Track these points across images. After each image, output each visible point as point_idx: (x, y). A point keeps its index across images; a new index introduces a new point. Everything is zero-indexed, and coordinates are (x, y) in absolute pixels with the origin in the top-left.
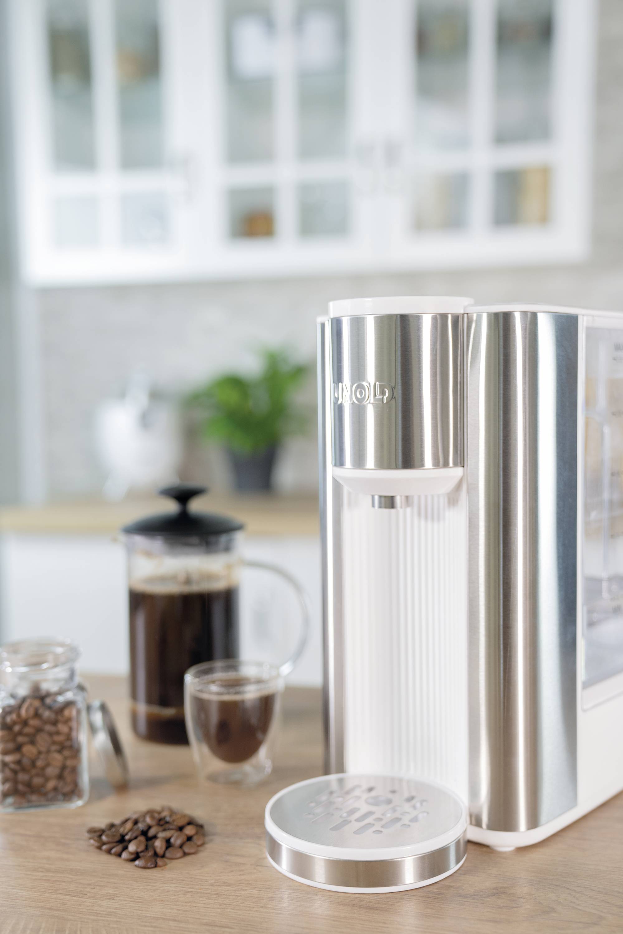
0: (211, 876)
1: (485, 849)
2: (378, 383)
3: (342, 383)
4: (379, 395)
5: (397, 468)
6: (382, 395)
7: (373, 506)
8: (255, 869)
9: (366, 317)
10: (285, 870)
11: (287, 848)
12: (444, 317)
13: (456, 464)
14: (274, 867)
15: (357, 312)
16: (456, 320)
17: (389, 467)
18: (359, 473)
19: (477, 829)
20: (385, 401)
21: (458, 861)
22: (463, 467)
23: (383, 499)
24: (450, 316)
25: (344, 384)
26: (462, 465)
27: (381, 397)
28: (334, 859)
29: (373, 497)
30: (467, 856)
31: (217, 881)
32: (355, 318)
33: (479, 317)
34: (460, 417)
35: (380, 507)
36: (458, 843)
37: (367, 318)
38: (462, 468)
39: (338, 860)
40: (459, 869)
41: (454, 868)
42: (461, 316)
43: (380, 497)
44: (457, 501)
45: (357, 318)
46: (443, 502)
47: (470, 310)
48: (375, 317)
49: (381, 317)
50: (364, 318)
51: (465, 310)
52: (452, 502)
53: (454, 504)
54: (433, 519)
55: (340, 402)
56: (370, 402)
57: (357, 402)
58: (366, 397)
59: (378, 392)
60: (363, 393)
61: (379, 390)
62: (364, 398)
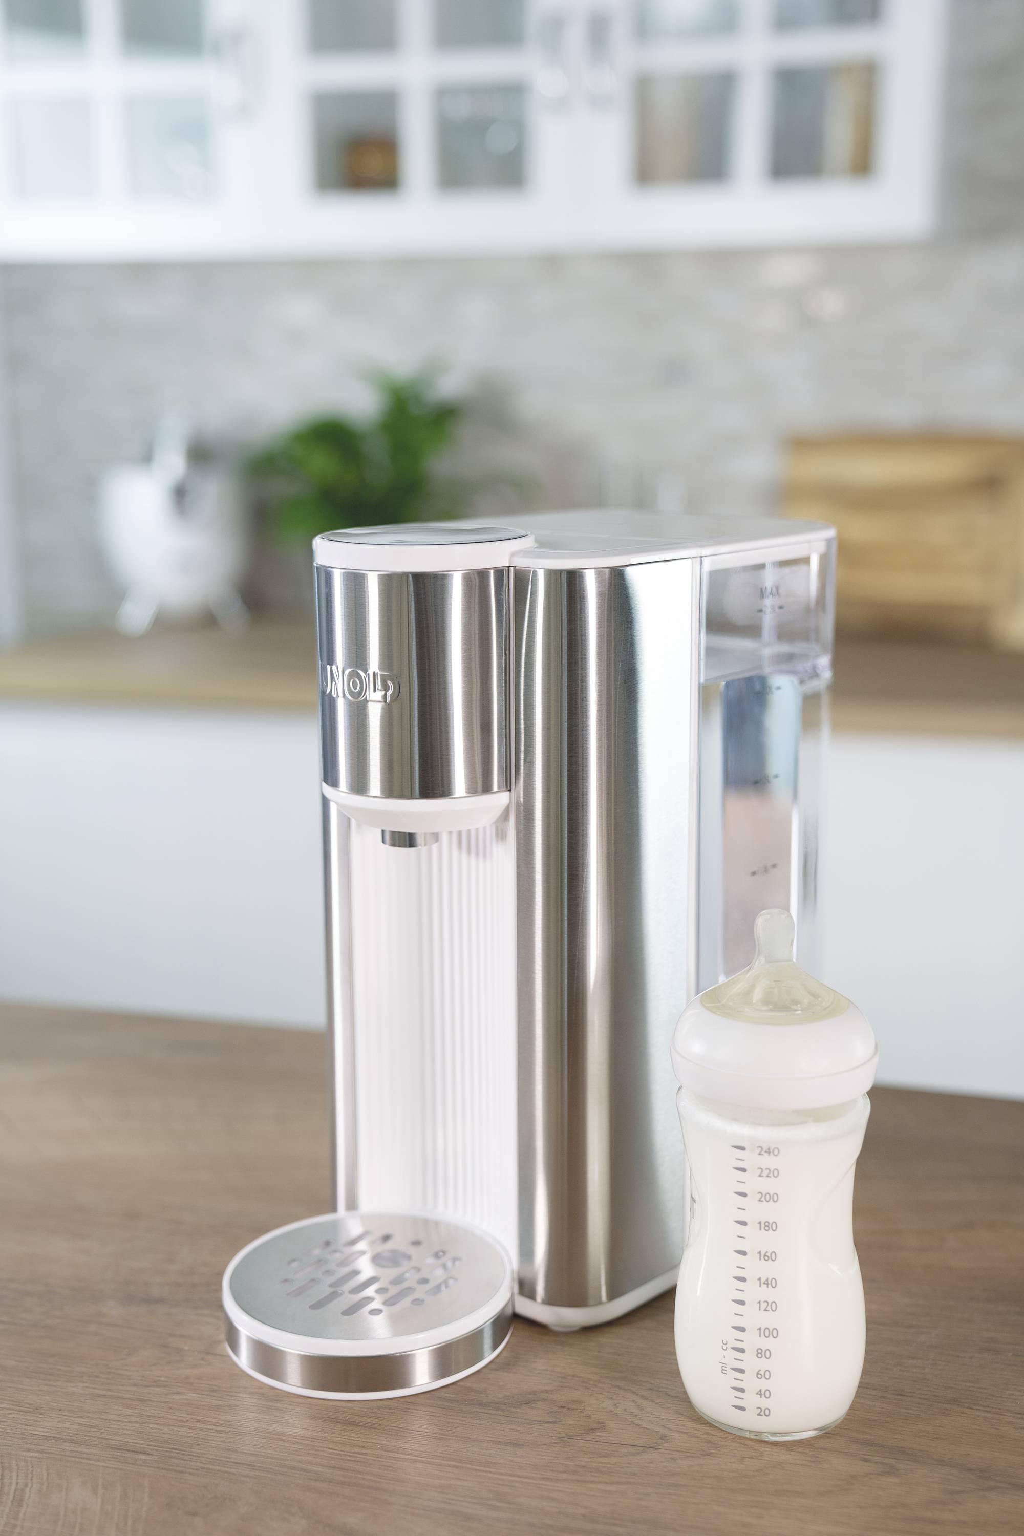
2: (377, 671)
3: (331, 665)
4: (381, 690)
5: (412, 797)
7: (383, 841)
8: (203, 1359)
9: (368, 574)
11: (248, 1337)
12: (482, 574)
13: (501, 788)
14: (229, 1356)
15: (355, 565)
16: (500, 573)
17: (401, 796)
18: (358, 801)
19: (528, 1301)
20: (388, 700)
21: (495, 1347)
22: (510, 790)
23: (397, 835)
24: (492, 572)
25: (333, 668)
26: (509, 788)
27: (383, 693)
29: (383, 832)
30: (508, 1339)
31: (144, 1379)
32: (351, 573)
33: (536, 575)
35: (393, 845)
37: (369, 576)
38: (508, 792)
40: (492, 1362)
41: (490, 1357)
42: (507, 569)
43: (393, 833)
44: (506, 836)
45: (355, 574)
46: (490, 832)
47: (521, 563)
48: (379, 575)
49: (388, 575)
50: (364, 574)
51: (510, 561)
52: (501, 835)
53: (502, 839)
54: (477, 854)
55: (328, 691)
56: (368, 699)
57: (350, 698)
58: (363, 691)
59: (379, 686)
60: (357, 685)
61: (381, 682)
62: (360, 693)
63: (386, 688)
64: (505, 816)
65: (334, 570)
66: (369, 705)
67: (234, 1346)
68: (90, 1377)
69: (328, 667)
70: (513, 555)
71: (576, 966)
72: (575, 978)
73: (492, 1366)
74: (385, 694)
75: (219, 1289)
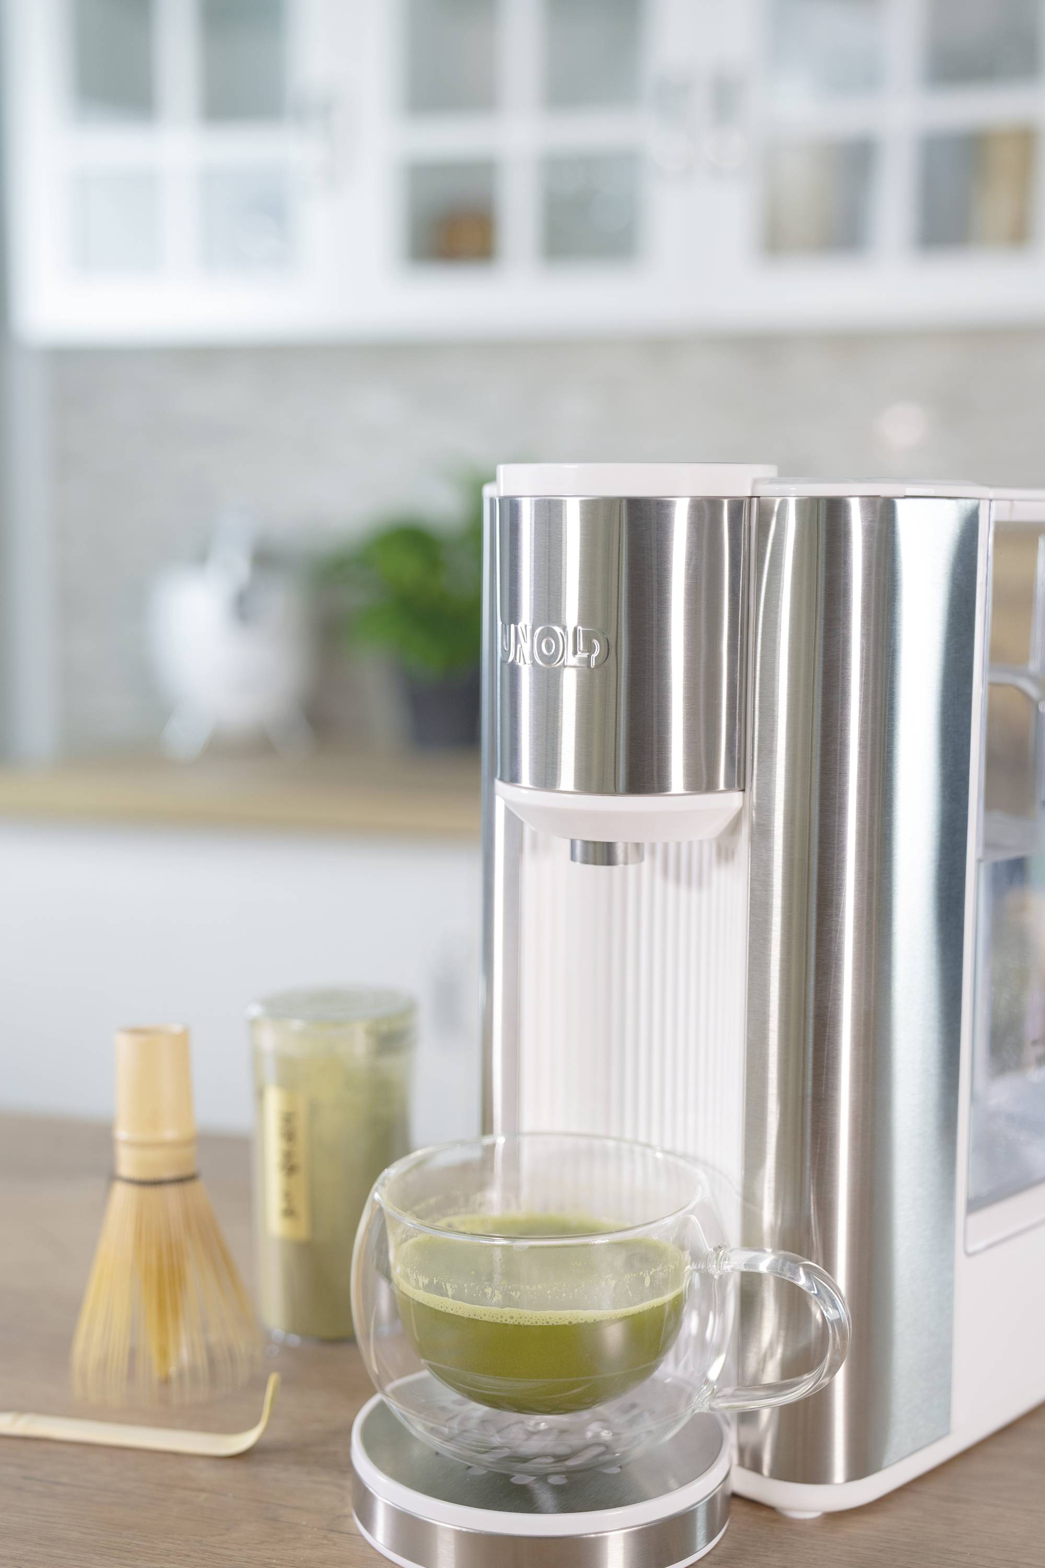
0: (240, 1550)
1: (764, 1514)
2: (580, 628)
3: (516, 623)
4: (583, 652)
5: (615, 792)
6: (588, 652)
7: (573, 858)
8: (325, 1537)
9: (566, 501)
10: (382, 1544)
11: (387, 1506)
12: (714, 503)
13: (730, 786)
14: (362, 1536)
15: (549, 490)
16: (738, 506)
17: (602, 790)
18: (544, 798)
19: (751, 1476)
20: (593, 664)
21: (710, 1537)
22: (744, 790)
23: (591, 847)
24: (726, 502)
25: (519, 626)
26: (742, 788)
27: (585, 655)
28: (471, 1531)
29: (573, 842)
30: (729, 1526)
31: (250, 1560)
32: (545, 501)
33: (784, 504)
34: (740, 697)
35: (585, 862)
36: (711, 1503)
37: (567, 503)
38: (741, 793)
39: (477, 1532)
40: (709, 1554)
41: (702, 1550)
42: (747, 501)
43: (586, 843)
44: (733, 854)
45: (550, 502)
46: (709, 852)
47: (764, 490)
48: (581, 502)
49: (593, 501)
50: (561, 501)
51: (753, 490)
52: (724, 853)
53: (727, 859)
54: (689, 882)
55: (510, 660)
56: (565, 664)
57: (541, 663)
58: (558, 653)
59: (581, 646)
60: (552, 646)
61: (583, 641)
62: (554, 657)
63: (590, 648)
64: (734, 827)
65: (523, 499)
66: (564, 672)
67: (367, 1520)
68: (178, 1556)
69: (513, 626)
70: (756, 482)
71: (828, 1021)
72: (827, 1038)
73: (710, 1559)
74: (589, 657)
75: (348, 1444)
